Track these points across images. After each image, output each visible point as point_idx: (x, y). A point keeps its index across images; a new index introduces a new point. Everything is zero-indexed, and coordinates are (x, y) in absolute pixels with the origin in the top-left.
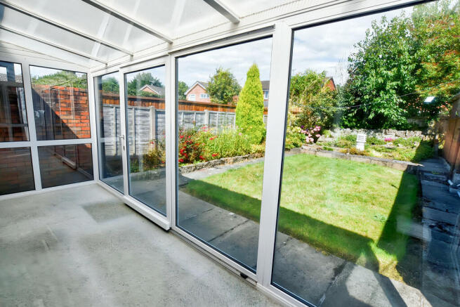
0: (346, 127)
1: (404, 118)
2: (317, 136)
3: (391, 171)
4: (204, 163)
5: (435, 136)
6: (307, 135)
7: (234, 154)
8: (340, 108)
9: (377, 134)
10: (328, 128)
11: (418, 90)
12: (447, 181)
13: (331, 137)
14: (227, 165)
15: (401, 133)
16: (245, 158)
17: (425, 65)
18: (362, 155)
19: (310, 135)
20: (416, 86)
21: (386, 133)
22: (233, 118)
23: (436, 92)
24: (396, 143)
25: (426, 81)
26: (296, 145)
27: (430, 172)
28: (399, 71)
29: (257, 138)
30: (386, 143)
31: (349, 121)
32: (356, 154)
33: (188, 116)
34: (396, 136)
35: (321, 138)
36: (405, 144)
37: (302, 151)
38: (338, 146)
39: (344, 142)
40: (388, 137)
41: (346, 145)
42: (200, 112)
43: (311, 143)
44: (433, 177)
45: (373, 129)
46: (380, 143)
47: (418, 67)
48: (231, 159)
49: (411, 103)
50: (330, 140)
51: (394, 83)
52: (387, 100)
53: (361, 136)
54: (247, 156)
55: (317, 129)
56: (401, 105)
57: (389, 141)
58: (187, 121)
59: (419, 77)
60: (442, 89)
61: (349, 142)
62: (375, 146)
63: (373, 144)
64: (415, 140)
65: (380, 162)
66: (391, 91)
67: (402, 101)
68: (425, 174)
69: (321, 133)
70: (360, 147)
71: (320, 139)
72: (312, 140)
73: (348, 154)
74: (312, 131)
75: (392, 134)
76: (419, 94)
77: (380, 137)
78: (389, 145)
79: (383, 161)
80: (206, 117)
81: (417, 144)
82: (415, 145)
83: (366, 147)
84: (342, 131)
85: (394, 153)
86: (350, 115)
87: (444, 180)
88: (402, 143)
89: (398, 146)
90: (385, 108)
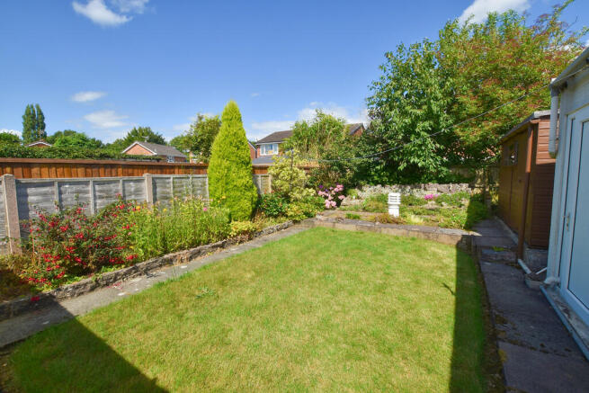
0: (376, 183)
1: (445, 169)
2: (340, 197)
3: (437, 250)
4: (123, 270)
5: (484, 188)
6: (326, 197)
7: (195, 244)
8: (366, 160)
9: (415, 190)
10: (354, 187)
11: (458, 131)
12: (517, 262)
13: (358, 198)
14: (176, 264)
15: (443, 187)
16: (217, 246)
17: (462, 99)
18: (397, 223)
19: (330, 198)
20: (454, 126)
21: (425, 189)
22: (204, 183)
23: (480, 133)
24: (439, 201)
25: (464, 119)
26: (308, 215)
27: (490, 248)
28: (430, 108)
29: (244, 211)
30: (426, 203)
31: (380, 176)
32: (388, 222)
33: (105, 187)
34: (438, 191)
35: (345, 200)
36: (450, 201)
37: (317, 223)
38: (367, 211)
39: (374, 204)
40: (428, 193)
41: (377, 208)
42: (135, 178)
43: (333, 208)
44: (496, 256)
45: (409, 184)
46: (419, 202)
47: (454, 102)
48: (184, 254)
49: (451, 148)
50: (357, 202)
51: (427, 124)
52: (420, 146)
53: (394, 195)
54: (220, 243)
55: (339, 188)
56: (439, 152)
57: (431, 200)
58: (104, 195)
59: (456, 114)
60: (486, 128)
61: (381, 204)
62: (413, 207)
63: (410, 205)
64: (462, 195)
65: (421, 234)
66: (422, 133)
67: (438, 145)
68: (485, 252)
69: (345, 193)
70: (394, 212)
71: (344, 202)
72: (334, 203)
73: (377, 223)
74: (333, 193)
75: (433, 190)
76: (459, 137)
77: (419, 194)
78: (432, 204)
79: (424, 233)
80: (146, 186)
81: (466, 202)
82: (463, 202)
83: (401, 211)
84: (372, 188)
85: (438, 217)
86: (378, 167)
87: (513, 260)
88: (446, 201)
89: (442, 205)
90: (419, 156)
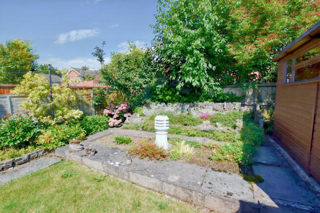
0: (161, 101)
2: (126, 115)
6: (111, 116)
9: (192, 109)
10: (141, 105)
13: (142, 115)
15: (218, 105)
19: (115, 116)
20: (228, 46)
21: (202, 107)
24: (214, 121)
30: (201, 123)
31: (164, 95)
34: (214, 110)
36: (224, 121)
40: (204, 111)
45: (188, 102)
46: (194, 122)
50: (139, 120)
53: (161, 119)
55: (124, 107)
57: (206, 119)
62: (188, 128)
63: (185, 125)
64: (235, 115)
69: (130, 111)
71: (128, 120)
74: (117, 111)
75: (208, 108)
77: (195, 113)
78: (206, 125)
81: (240, 123)
82: (237, 124)
84: (157, 106)
88: (221, 121)
89: (216, 126)
90: (194, 76)
